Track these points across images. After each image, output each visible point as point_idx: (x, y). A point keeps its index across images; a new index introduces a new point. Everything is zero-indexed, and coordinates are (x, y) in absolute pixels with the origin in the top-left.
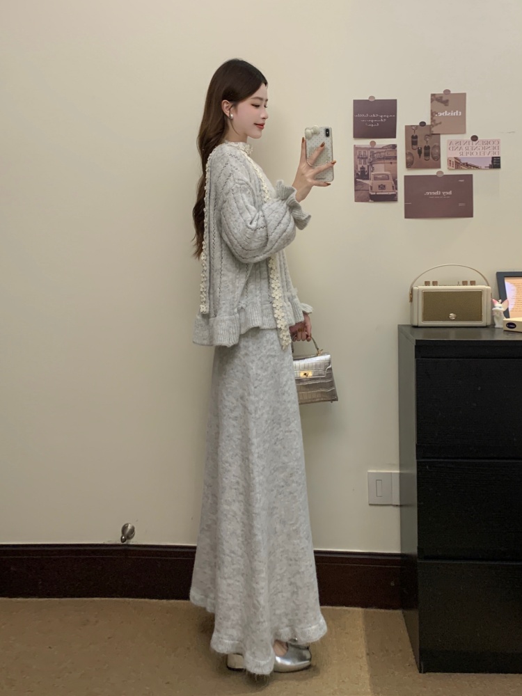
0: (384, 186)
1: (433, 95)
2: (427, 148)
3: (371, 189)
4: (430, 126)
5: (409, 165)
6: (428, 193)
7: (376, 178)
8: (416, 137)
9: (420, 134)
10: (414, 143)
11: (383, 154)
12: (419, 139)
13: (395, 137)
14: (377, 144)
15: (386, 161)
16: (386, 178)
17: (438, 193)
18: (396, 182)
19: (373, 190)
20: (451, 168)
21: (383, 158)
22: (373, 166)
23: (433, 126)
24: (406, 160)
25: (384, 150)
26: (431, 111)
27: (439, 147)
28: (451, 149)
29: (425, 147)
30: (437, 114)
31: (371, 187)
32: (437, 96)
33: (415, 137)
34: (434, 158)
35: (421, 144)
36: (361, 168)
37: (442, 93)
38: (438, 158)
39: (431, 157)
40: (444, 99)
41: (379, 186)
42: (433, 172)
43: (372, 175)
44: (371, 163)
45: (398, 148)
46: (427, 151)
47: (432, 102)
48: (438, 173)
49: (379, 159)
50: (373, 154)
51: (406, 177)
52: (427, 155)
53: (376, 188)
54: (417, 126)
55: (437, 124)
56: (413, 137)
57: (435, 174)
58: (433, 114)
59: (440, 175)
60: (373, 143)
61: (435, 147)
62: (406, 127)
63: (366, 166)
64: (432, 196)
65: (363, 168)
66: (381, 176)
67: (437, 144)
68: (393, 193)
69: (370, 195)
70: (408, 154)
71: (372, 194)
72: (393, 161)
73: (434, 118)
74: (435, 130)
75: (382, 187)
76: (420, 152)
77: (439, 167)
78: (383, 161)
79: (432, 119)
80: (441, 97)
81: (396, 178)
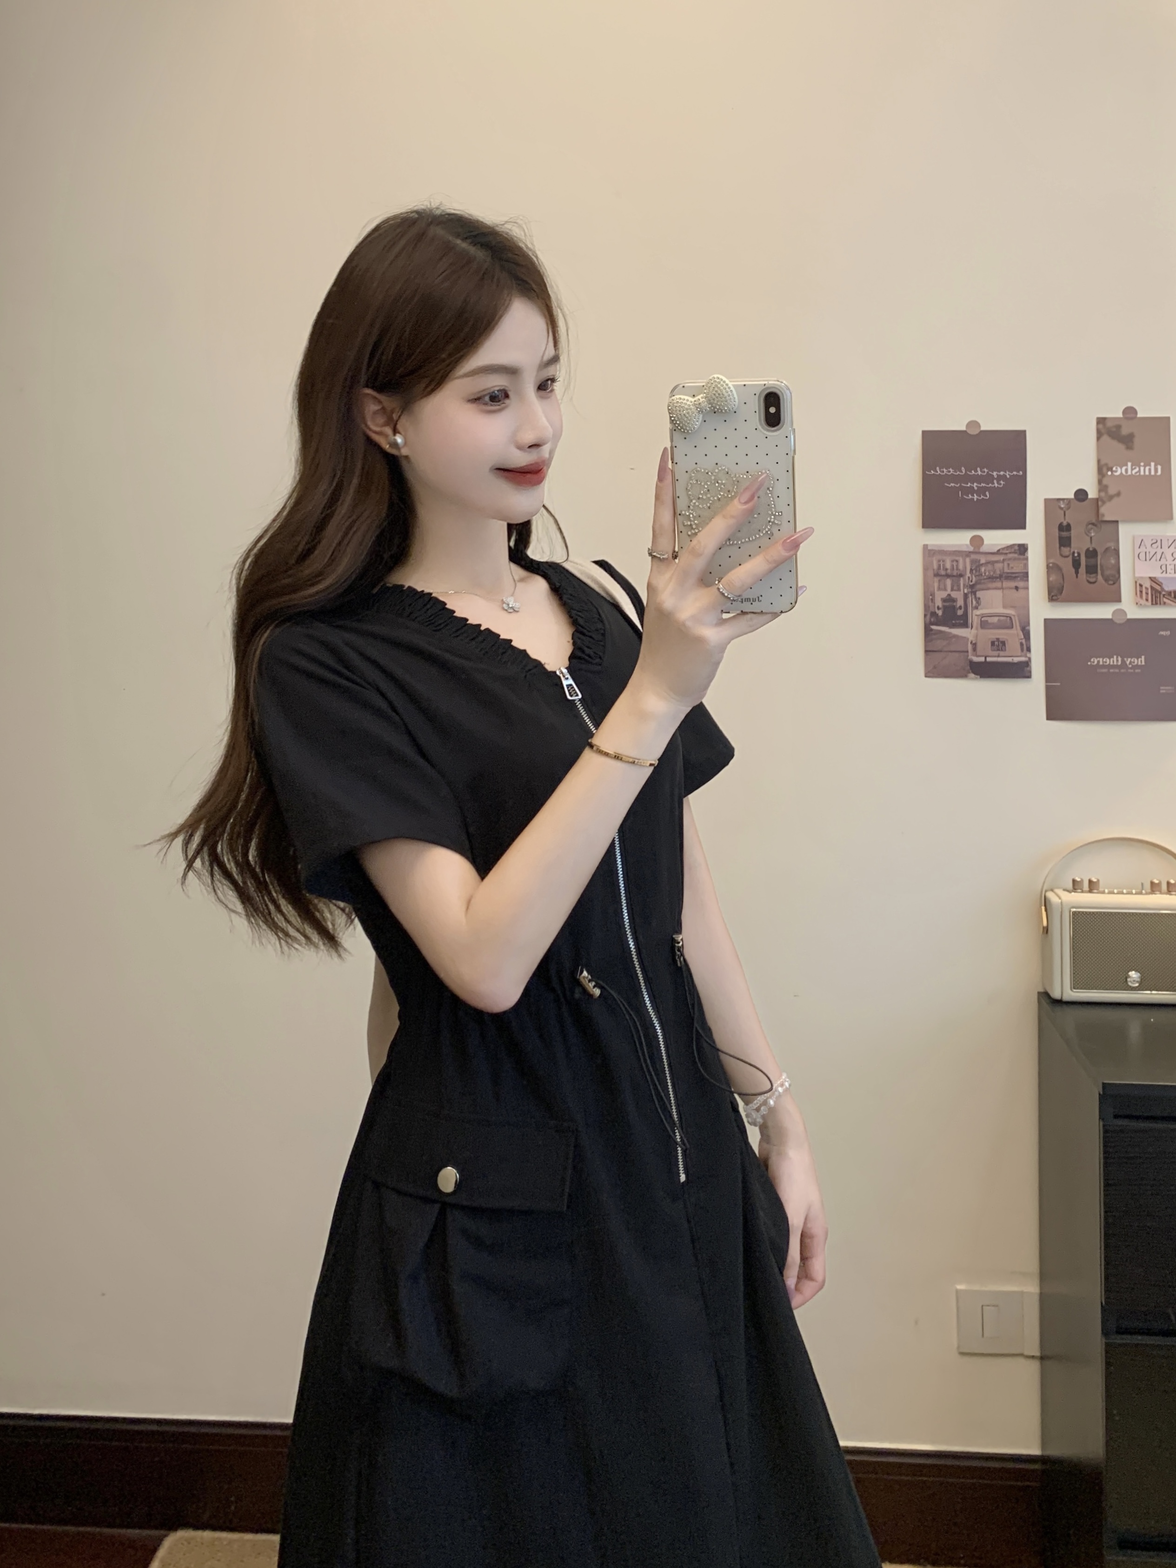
0: (1004, 643)
1: (1101, 421)
2: (1092, 554)
3: (974, 649)
4: (1097, 500)
5: (1055, 594)
6: (1095, 661)
7: (984, 625)
8: (1068, 528)
9: (1077, 519)
10: (1065, 542)
11: (999, 566)
12: (1073, 532)
13: (1023, 526)
14: (986, 542)
15: (1006, 584)
16: (1007, 623)
17: (1115, 660)
18: (1027, 635)
19: (979, 652)
20: (1143, 602)
21: (1000, 577)
22: (979, 594)
23: (1104, 502)
24: (1049, 582)
25: (1001, 558)
26: (1099, 461)
27: (1117, 552)
28: (1142, 556)
29: (1088, 550)
30: (1111, 469)
31: (974, 645)
32: (1109, 424)
33: (1065, 528)
34: (1106, 580)
35: (1080, 544)
36: (944, 600)
37: (1120, 415)
38: (1114, 579)
39: (1100, 577)
40: (1125, 431)
41: (993, 643)
42: (1102, 612)
43: (974, 616)
44: (973, 589)
45: (1030, 554)
46: (1092, 561)
47: (1098, 439)
48: (1114, 613)
49: (992, 578)
50: (976, 567)
51: (1049, 624)
52: (1092, 570)
53: (984, 647)
54: (1069, 500)
55: (1111, 498)
56: (1061, 528)
57: (1110, 617)
58: (1102, 469)
59: (1119, 620)
60: (977, 541)
61: (1107, 550)
62: (1047, 501)
63: (958, 596)
64: (1104, 666)
65: (949, 599)
66: (995, 620)
67: (1112, 545)
68: (1023, 659)
69: (972, 663)
70: (1051, 568)
71: (976, 659)
72: (1021, 584)
73: (1105, 481)
74: (1108, 512)
75: (999, 645)
76: (1076, 564)
77: (1118, 600)
78: (999, 584)
79: (1100, 482)
80: (1119, 427)
81: (1028, 624)
